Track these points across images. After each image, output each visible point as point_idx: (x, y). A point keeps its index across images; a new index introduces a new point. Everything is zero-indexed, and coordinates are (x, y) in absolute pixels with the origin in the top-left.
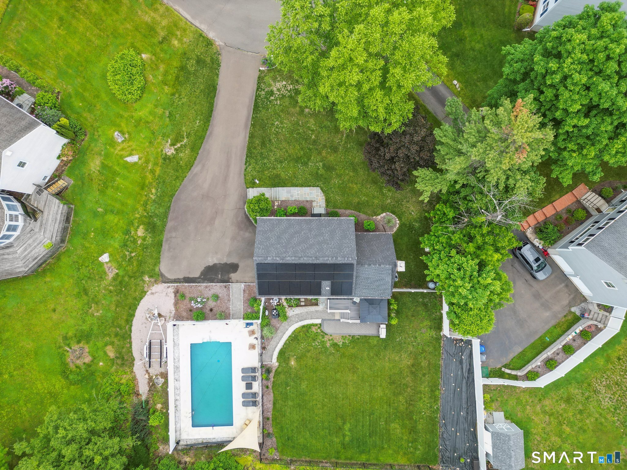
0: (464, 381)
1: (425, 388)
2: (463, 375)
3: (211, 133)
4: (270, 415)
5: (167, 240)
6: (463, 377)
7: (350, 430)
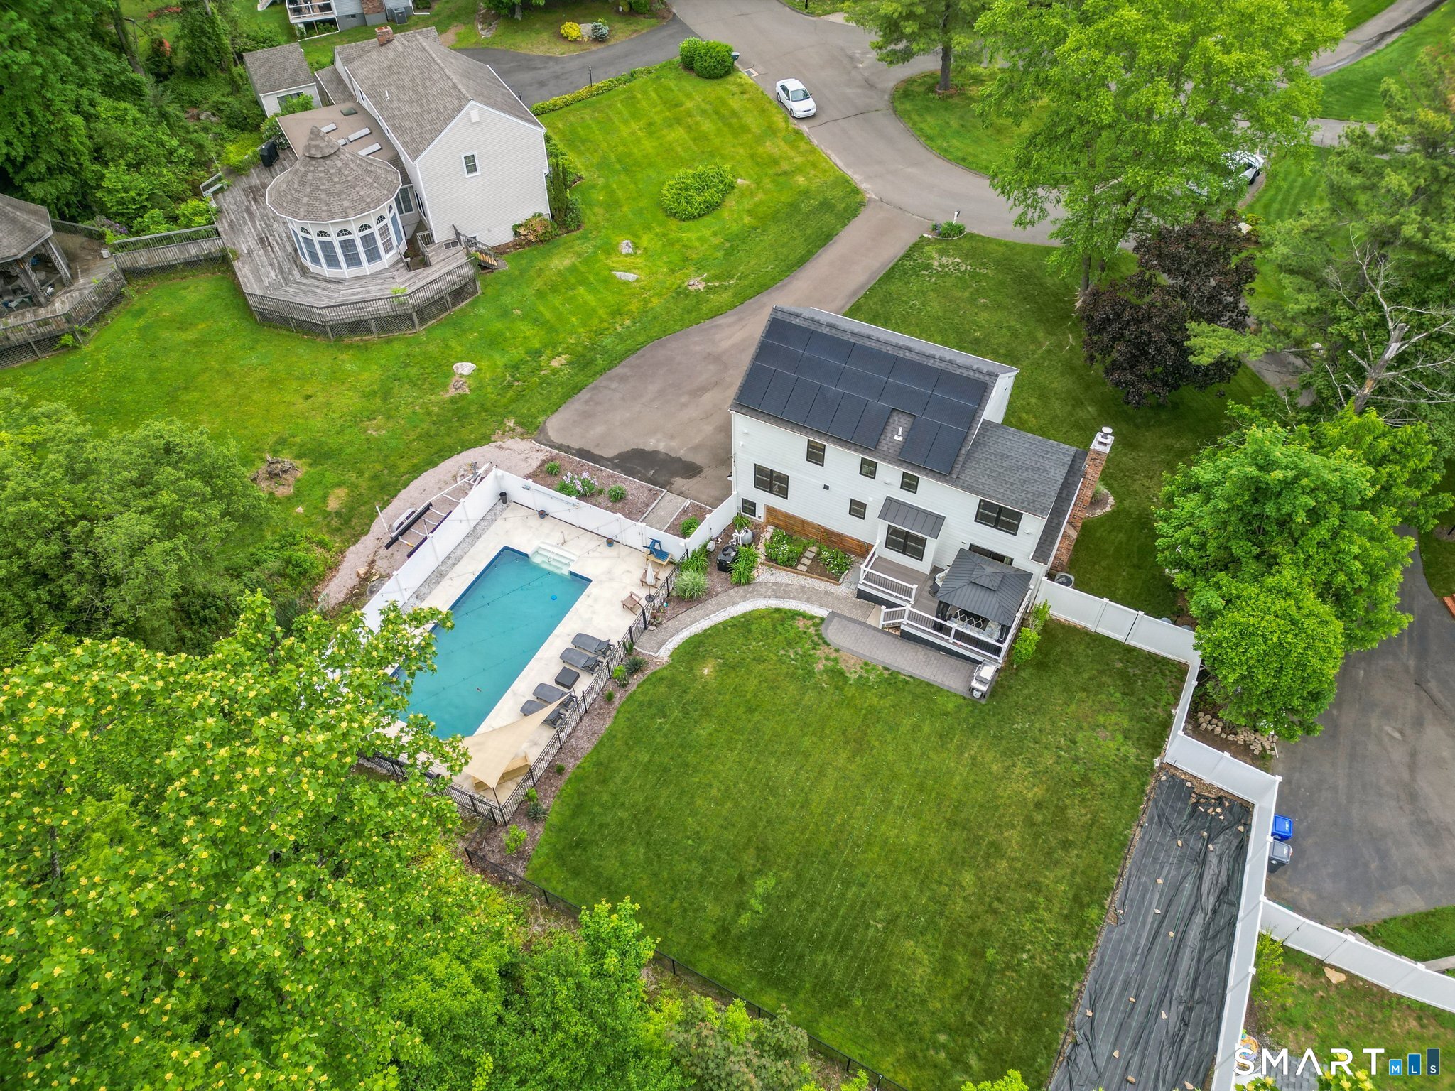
0: (1198, 919)
1: (1058, 881)
2: (1198, 898)
3: (784, 286)
4: (570, 765)
5: (594, 388)
6: (1197, 904)
7: (766, 899)
